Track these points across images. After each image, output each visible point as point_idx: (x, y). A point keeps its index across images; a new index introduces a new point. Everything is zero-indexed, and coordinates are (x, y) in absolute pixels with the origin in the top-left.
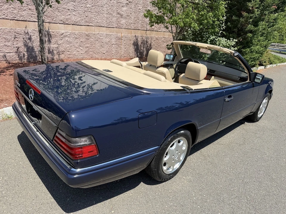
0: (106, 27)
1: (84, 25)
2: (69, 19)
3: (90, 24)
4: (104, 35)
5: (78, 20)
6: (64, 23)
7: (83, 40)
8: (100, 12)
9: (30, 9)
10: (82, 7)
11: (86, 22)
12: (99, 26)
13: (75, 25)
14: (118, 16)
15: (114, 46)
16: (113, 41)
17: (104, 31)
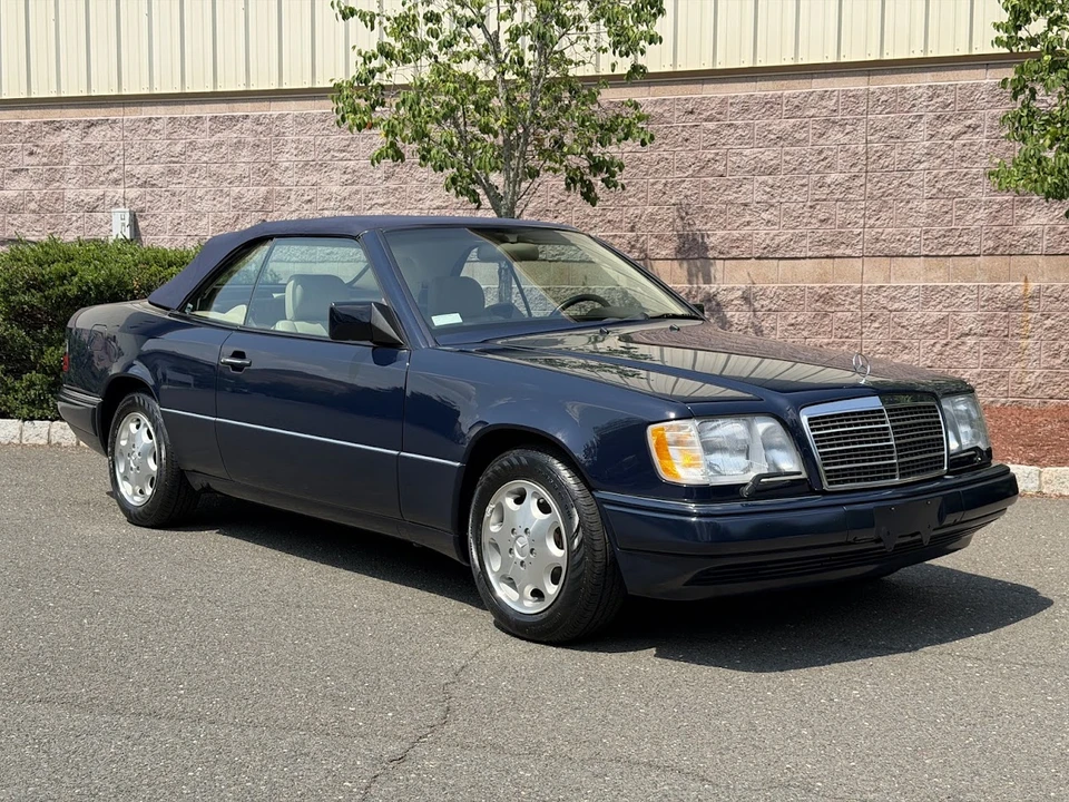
0: (927, 256)
1: (810, 258)
2: (744, 238)
3: (838, 252)
4: (912, 293)
5: (782, 238)
6: (721, 256)
7: (799, 319)
8: (891, 194)
9: (609, 222)
10: (803, 185)
11: (822, 242)
12: (887, 256)
13: (767, 258)
14: (999, 199)
15: (970, 341)
16: (969, 317)
17: (915, 275)
